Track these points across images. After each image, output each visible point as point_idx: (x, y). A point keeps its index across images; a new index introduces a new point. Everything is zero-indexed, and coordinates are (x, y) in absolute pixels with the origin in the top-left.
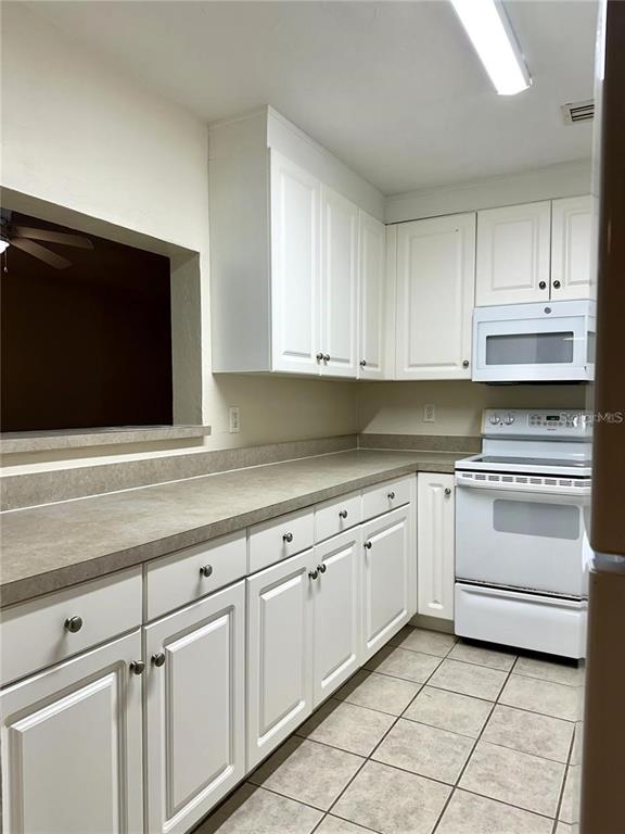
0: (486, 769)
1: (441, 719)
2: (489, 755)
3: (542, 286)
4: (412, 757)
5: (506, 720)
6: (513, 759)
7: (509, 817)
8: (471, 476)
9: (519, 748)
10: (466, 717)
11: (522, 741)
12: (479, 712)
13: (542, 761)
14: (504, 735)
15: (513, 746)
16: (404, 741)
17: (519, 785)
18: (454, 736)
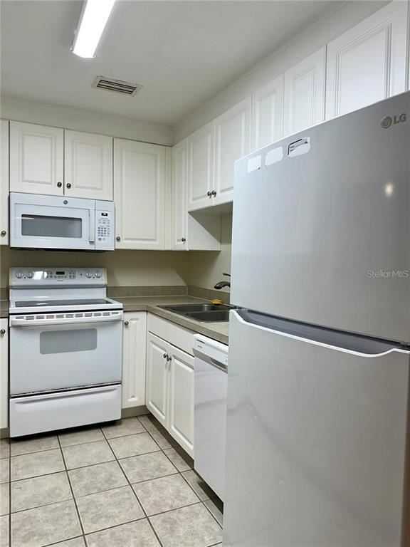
0: (93, 513)
1: (41, 499)
2: (88, 504)
3: (59, 185)
4: (43, 535)
5: (80, 477)
6: (102, 498)
7: (125, 532)
8: (22, 318)
9: (100, 491)
10: (55, 489)
11: (99, 485)
12: (60, 481)
13: (116, 491)
14: (86, 487)
15: (96, 491)
16: (27, 528)
17: (117, 511)
18: (58, 505)
